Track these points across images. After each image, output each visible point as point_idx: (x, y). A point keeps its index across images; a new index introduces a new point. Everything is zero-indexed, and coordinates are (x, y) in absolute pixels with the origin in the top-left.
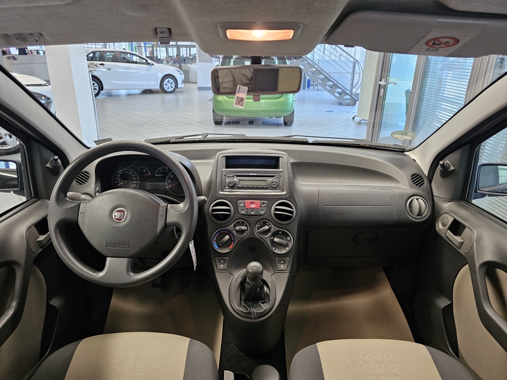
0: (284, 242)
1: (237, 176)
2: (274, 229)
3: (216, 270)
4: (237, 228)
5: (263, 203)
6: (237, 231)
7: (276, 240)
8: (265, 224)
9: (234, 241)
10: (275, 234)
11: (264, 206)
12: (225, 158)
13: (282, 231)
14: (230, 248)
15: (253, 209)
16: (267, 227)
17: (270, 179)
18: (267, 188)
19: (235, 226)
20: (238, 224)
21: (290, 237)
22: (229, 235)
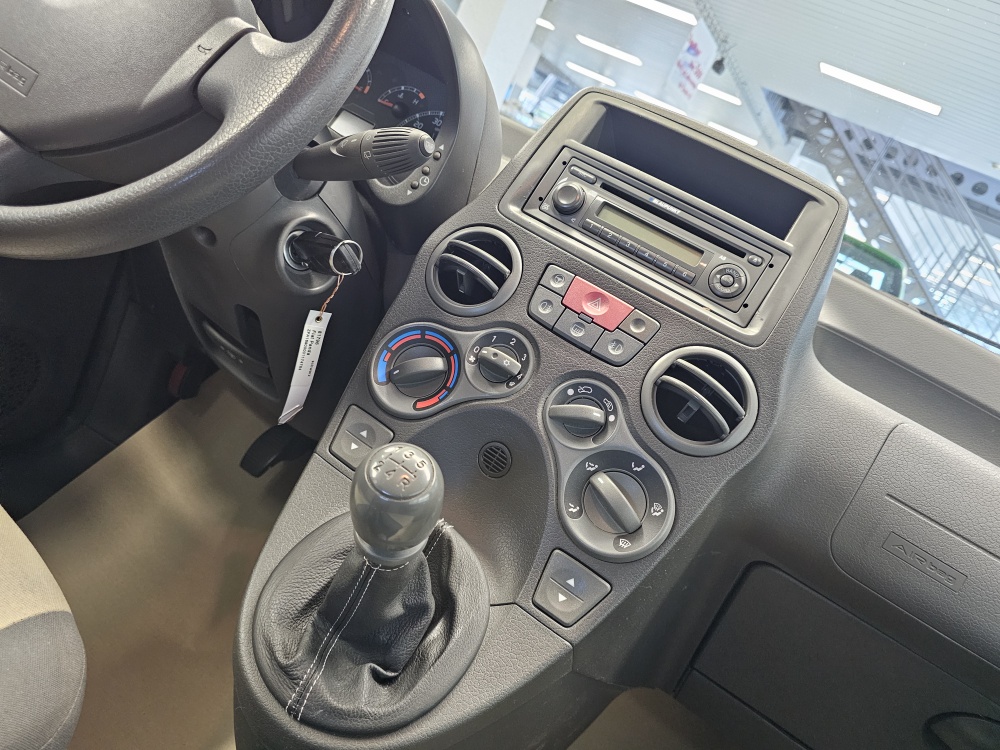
0: (632, 514)
1: (606, 187)
2: (619, 436)
3: (323, 447)
4: (488, 352)
5: (638, 322)
6: (482, 363)
7: (603, 481)
8: (598, 398)
9: (450, 390)
10: (615, 461)
11: (634, 330)
12: (603, 110)
13: (648, 465)
14: (420, 405)
15: (586, 320)
16: (596, 414)
17: (723, 257)
18: (687, 282)
19: (486, 341)
20: (502, 341)
21: (665, 505)
22: (449, 363)
